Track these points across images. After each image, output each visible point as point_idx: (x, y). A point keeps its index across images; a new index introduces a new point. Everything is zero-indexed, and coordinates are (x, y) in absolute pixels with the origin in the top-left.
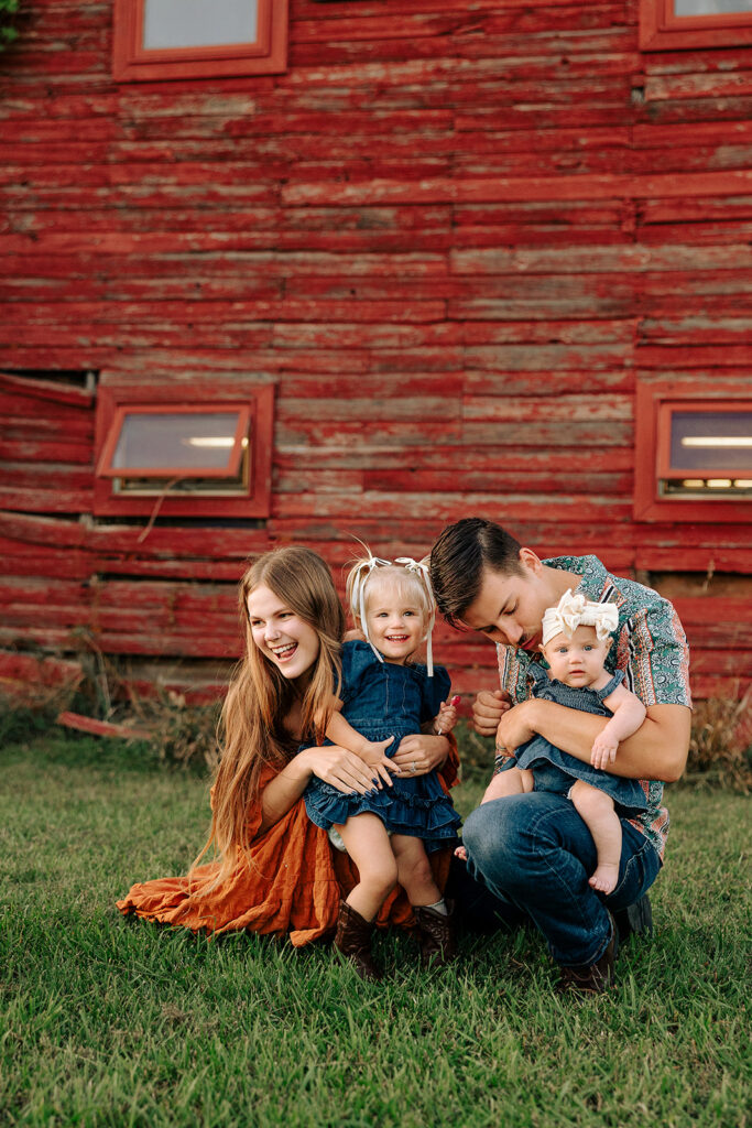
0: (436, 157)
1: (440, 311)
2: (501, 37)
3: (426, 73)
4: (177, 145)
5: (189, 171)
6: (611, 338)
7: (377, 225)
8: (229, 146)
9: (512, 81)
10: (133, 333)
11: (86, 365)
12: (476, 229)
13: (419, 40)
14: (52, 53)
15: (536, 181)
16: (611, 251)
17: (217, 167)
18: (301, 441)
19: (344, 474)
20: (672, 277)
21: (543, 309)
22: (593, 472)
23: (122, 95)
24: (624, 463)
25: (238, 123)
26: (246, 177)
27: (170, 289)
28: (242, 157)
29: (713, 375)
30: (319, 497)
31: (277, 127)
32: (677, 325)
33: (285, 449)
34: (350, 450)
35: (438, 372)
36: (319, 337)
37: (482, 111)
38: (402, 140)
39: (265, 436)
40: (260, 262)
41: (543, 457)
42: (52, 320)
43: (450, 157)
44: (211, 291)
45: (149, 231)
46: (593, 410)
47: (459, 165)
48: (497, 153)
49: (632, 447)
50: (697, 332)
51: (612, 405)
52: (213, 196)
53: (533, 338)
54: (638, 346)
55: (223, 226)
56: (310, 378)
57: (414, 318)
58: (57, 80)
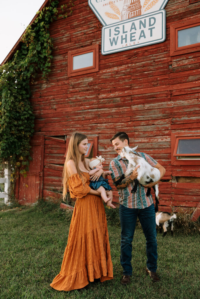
0: (128, 86)
1: (129, 119)
2: (141, 58)
3: (126, 68)
4: (79, 89)
5: (82, 94)
6: (166, 123)
7: (116, 102)
8: (89, 88)
9: (143, 67)
10: (72, 127)
11: (64, 134)
12: (136, 101)
13: (124, 61)
14: (58, 73)
15: (149, 89)
16: (165, 103)
17: (87, 92)
18: (103, 149)
19: (111, 155)
20: (179, 108)
21: (150, 117)
22: (162, 154)
23: (70, 80)
24: (169, 151)
25: (90, 83)
26: (92, 94)
27: (79, 118)
28: (91, 90)
29: (189, 130)
30: (107, 160)
31: (97, 83)
32: (180, 119)
33: (100, 150)
34: (112, 150)
35: (129, 132)
36: (106, 126)
37: (137, 74)
38: (121, 83)
39: (96, 148)
40: (95, 111)
41: (151, 150)
42: (59, 126)
43: (131, 85)
44: (86, 118)
45: (75, 107)
46: (162, 140)
47: (133, 87)
48: (140, 83)
49: (171, 148)
50: (185, 120)
51: (166, 138)
52: (86, 98)
53: (149, 124)
54: (171, 124)
55: (88, 104)
56: (105, 135)
57: (124, 121)
58: (59, 78)
